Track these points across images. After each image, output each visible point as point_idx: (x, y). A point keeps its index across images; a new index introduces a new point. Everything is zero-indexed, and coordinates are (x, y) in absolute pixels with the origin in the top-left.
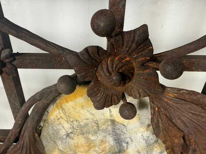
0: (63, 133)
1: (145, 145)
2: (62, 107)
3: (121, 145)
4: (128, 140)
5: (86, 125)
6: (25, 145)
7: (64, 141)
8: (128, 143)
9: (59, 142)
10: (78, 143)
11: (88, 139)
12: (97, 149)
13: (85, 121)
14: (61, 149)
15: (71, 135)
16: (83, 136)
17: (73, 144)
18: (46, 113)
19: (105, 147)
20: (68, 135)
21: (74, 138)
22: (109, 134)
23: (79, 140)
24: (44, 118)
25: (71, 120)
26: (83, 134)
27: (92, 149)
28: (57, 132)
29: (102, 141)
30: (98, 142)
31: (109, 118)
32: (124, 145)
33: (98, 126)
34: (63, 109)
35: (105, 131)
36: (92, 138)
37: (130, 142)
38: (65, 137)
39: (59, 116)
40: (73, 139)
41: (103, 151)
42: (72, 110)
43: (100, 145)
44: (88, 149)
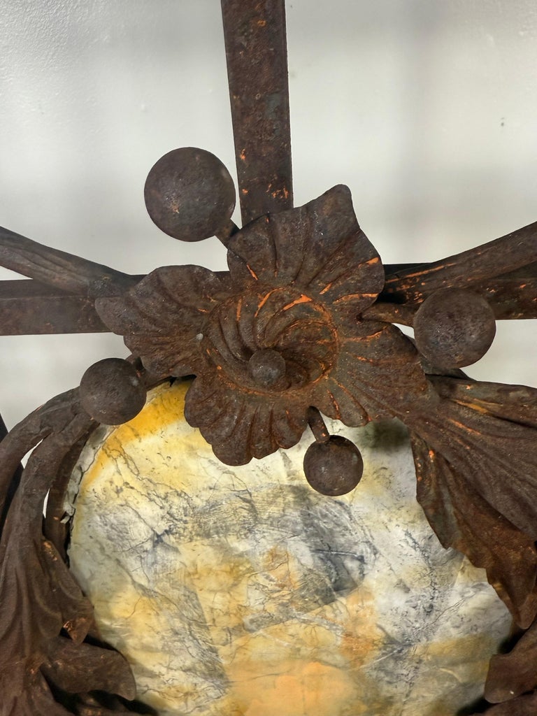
0: (140, 533)
1: (422, 562)
2: (122, 454)
3: (339, 567)
4: (362, 549)
5: (213, 506)
7: (150, 559)
8: (361, 559)
9: (132, 563)
10: (194, 564)
11: (225, 550)
12: (261, 579)
13: (207, 495)
14: (144, 582)
15: (169, 539)
16: (206, 541)
17: (178, 566)
18: (75, 473)
19: (288, 573)
20: (158, 540)
21: (181, 548)
22: (295, 533)
23: (198, 554)
24: (72, 487)
25: (162, 492)
26: (208, 535)
27: (244, 581)
28: (120, 532)
29: (274, 555)
30: (261, 560)
31: (285, 481)
32: (351, 565)
33: (253, 510)
34: (127, 460)
35: (278, 522)
36: (241, 546)
37: (369, 557)
38: (148, 546)
39: (118, 483)
40: (176, 550)
41: (283, 586)
42: (157, 461)
43: (270, 568)
44: (231, 581)
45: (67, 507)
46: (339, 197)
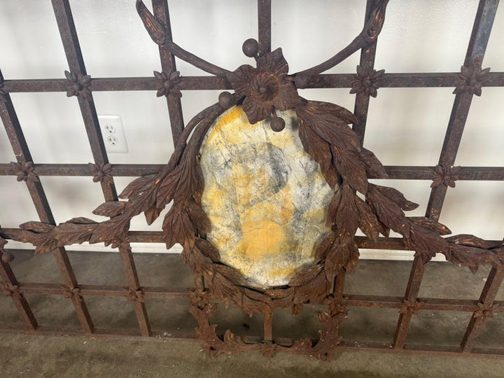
0: (221, 161)
1: (305, 174)
2: (220, 130)
3: (280, 175)
4: (287, 168)
5: (244, 150)
6: (187, 164)
7: (223, 172)
8: (287, 173)
9: (217, 174)
10: (236, 174)
11: (246, 168)
12: (256, 182)
13: (243, 146)
14: (219, 182)
15: (230, 164)
16: (241, 165)
17: (231, 175)
18: (206, 137)
19: (265, 179)
20: (226, 164)
21: (233, 167)
22: (267, 162)
23: (237, 170)
24: (204, 143)
25: (230, 144)
26: (241, 162)
27: (251, 183)
28: (215, 160)
29: (261, 171)
30: (256, 172)
31: (265, 141)
32: (284, 175)
33: (255, 152)
34: (222, 132)
35: (262, 157)
36: (251, 167)
37: (289, 172)
38: (223, 166)
39: (218, 141)
40: (231, 168)
41: (263, 184)
42: (230, 132)
43: (259, 176)
44: (247, 182)
45: (201, 151)
46: (280, 50)
